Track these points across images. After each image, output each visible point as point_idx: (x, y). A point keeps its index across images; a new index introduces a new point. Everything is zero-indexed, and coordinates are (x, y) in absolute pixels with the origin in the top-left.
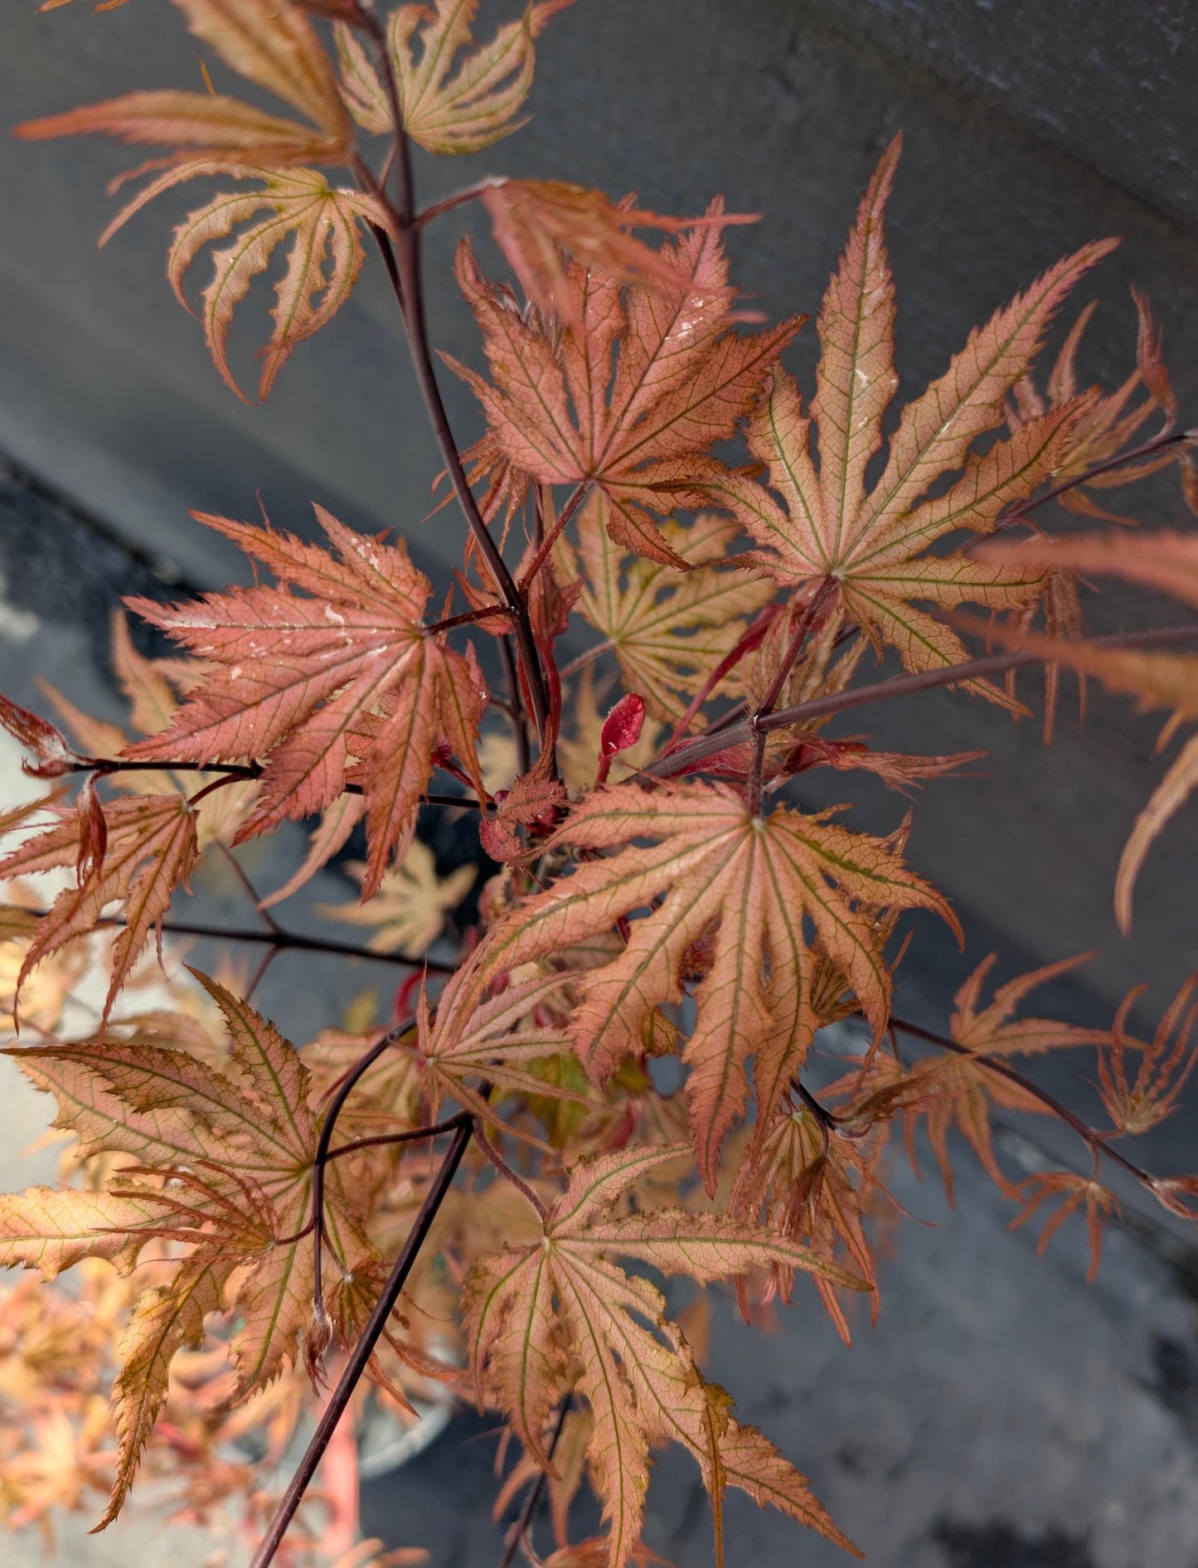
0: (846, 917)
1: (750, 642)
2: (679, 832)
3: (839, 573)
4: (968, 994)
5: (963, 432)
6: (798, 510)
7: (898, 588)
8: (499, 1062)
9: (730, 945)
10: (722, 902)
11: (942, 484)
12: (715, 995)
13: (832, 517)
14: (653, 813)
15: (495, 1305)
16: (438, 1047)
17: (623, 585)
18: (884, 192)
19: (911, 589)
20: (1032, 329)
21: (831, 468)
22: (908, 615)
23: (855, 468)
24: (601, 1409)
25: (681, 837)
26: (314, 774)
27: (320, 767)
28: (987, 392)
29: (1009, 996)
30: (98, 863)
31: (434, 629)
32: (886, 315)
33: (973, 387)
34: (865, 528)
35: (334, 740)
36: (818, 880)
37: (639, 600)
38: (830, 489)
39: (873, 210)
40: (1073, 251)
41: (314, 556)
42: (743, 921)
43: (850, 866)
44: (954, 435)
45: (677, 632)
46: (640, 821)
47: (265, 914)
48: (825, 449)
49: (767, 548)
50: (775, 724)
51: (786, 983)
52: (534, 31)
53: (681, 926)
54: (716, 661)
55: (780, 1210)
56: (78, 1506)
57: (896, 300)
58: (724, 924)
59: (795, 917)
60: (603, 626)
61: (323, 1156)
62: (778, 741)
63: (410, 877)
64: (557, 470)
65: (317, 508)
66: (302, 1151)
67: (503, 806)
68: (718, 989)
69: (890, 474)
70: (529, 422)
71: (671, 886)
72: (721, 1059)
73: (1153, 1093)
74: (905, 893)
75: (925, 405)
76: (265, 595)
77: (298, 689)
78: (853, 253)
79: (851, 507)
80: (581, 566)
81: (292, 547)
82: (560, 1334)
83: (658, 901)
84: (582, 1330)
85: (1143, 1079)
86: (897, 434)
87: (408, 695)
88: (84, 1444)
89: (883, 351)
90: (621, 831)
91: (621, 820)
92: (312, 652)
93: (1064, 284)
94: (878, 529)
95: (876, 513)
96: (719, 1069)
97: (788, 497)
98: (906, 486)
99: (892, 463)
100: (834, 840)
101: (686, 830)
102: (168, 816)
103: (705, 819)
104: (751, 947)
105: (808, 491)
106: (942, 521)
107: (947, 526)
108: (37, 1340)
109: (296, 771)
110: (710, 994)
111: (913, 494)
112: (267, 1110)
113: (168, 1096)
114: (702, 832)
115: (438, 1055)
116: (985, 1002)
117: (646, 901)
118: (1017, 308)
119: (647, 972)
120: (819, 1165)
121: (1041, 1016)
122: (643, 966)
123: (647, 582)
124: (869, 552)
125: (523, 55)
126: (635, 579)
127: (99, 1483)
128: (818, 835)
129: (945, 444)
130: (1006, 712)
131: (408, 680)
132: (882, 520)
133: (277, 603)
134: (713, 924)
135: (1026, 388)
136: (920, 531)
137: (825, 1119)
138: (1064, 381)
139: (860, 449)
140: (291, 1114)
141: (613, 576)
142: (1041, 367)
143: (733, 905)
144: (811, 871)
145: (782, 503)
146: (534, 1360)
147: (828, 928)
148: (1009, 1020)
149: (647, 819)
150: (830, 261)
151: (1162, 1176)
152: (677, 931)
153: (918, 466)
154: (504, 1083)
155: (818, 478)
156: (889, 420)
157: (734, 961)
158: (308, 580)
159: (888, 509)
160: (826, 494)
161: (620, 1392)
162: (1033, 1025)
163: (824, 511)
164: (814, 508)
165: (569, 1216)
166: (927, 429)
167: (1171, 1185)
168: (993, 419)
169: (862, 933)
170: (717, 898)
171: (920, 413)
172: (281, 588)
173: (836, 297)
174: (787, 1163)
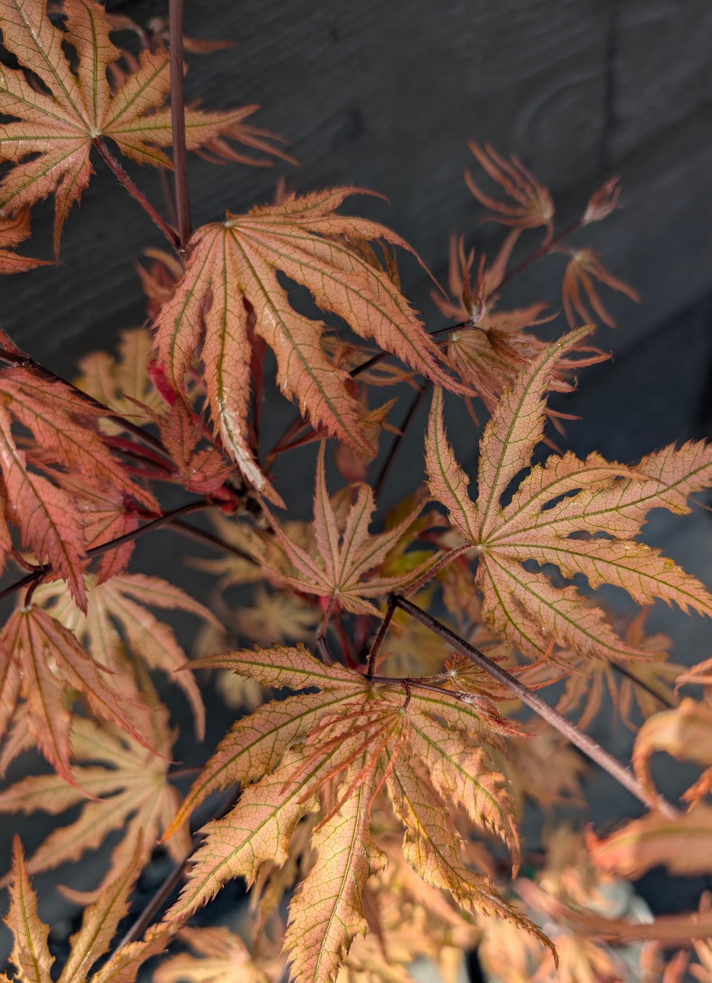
2: (211, 278)
3: (95, 134)
5: (39, 19)
6: (40, 145)
9: (298, 269)
10: (268, 264)
11: (71, 53)
12: (327, 291)
13: (56, 123)
14: (189, 294)
16: (331, 585)
21: (22, 109)
23: (30, 95)
25: (214, 276)
26: (55, 519)
27: (52, 510)
34: (74, 107)
35: (31, 484)
38: (36, 116)
42: (287, 257)
44: (38, 24)
46: (191, 304)
48: (7, 108)
49: (60, 181)
53: (270, 295)
58: (283, 269)
66: (357, 685)
68: (323, 288)
69: (45, 76)
71: (243, 294)
72: (372, 310)
73: (532, 196)
75: (8, 32)
79: (55, 109)
83: (248, 306)
85: (521, 198)
86: (20, 59)
87: (22, 412)
90: (193, 323)
91: (184, 319)
94: (79, 100)
95: (68, 95)
96: (378, 315)
97: (29, 148)
98: (58, 71)
99: (39, 71)
101: (211, 272)
102: (24, 622)
103: (210, 257)
104: (306, 259)
105: (31, 131)
106: (95, 66)
109: (47, 532)
110: (325, 294)
111: (66, 70)
113: (269, 750)
114: (217, 262)
115: (336, 586)
117: (245, 314)
119: (291, 331)
124: (92, 113)
129: (42, 33)
131: (10, 407)
132: (74, 95)
134: (281, 277)
136: (95, 80)
139: (18, 86)
140: (326, 676)
143: (274, 258)
145: (32, 156)
146: (566, 609)
149: (192, 299)
152: (272, 299)
153: (49, 58)
155: (25, 120)
157: (310, 271)
159: (68, 88)
160: (38, 120)
163: (49, 125)
164: (43, 132)
165: (465, 516)
166: (26, 39)
170: (264, 266)
171: (13, 37)
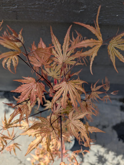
0: (78, 86)
1: (62, 71)
2: (62, 86)
3: (64, 62)
4: (92, 87)
6: (58, 58)
7: (69, 60)
8: (61, 111)
13: (61, 58)
14: (60, 86)
15: (70, 128)
17: (51, 72)
18: (52, 31)
19: (70, 60)
20: (69, 36)
21: (59, 54)
22: (71, 62)
23: (61, 53)
24: (81, 132)
28: (68, 42)
29: (95, 86)
30: (21, 111)
31: (37, 82)
32: (57, 40)
33: (66, 43)
35: (34, 94)
36: (75, 85)
37: (52, 72)
38: (60, 56)
39: (52, 32)
40: (69, 28)
41: (24, 80)
43: (76, 82)
45: (57, 73)
47: (38, 110)
50: (66, 75)
51: (76, 93)
52: (21, 34)
53: (66, 93)
54: (60, 73)
55: (86, 109)
56: (50, 162)
57: (57, 38)
58: (69, 91)
59: (74, 88)
60: (51, 76)
61: (51, 124)
62: (67, 76)
63: (49, 103)
64: (39, 65)
65: (22, 77)
67: (50, 93)
69: (64, 52)
70: (35, 63)
71: (64, 91)
73: (108, 87)
74: (81, 82)
76: (22, 85)
77: (29, 92)
78: (52, 37)
79: (62, 56)
80: (47, 72)
81: (22, 80)
82: (75, 128)
83: (63, 92)
84: (77, 127)
85: (106, 86)
87: (37, 88)
88: (48, 157)
89: (58, 43)
91: (58, 87)
92: (28, 88)
93: (69, 31)
95: (64, 56)
100: (74, 81)
104: (72, 92)
105: (58, 56)
107: (70, 54)
108: (41, 152)
110: (71, 97)
111: (66, 53)
112: (46, 123)
113: (38, 127)
114: (64, 85)
115: (56, 113)
116: (93, 87)
118: (67, 35)
120: (87, 104)
121: (98, 86)
122: (65, 97)
123: (52, 70)
124: (65, 59)
125: (21, 37)
126: (51, 71)
127: (51, 160)
128: (73, 81)
129: (67, 48)
130: (82, 65)
131: (37, 86)
133: (23, 85)
135: (71, 41)
137: (85, 101)
138: (73, 39)
139: (61, 51)
141: (50, 71)
142: (71, 38)
143: (69, 89)
144: (73, 84)
146: (75, 131)
147: (77, 87)
148: (96, 88)
150: (51, 38)
151: (112, 92)
154: (62, 112)
156: (62, 48)
158: (25, 82)
161: (81, 129)
162: (98, 87)
165: (70, 118)
167: (113, 93)
168: (69, 44)
169: (80, 87)
170: (67, 90)
171: (64, 46)
172: (23, 84)
173: (53, 41)
174: (84, 105)
